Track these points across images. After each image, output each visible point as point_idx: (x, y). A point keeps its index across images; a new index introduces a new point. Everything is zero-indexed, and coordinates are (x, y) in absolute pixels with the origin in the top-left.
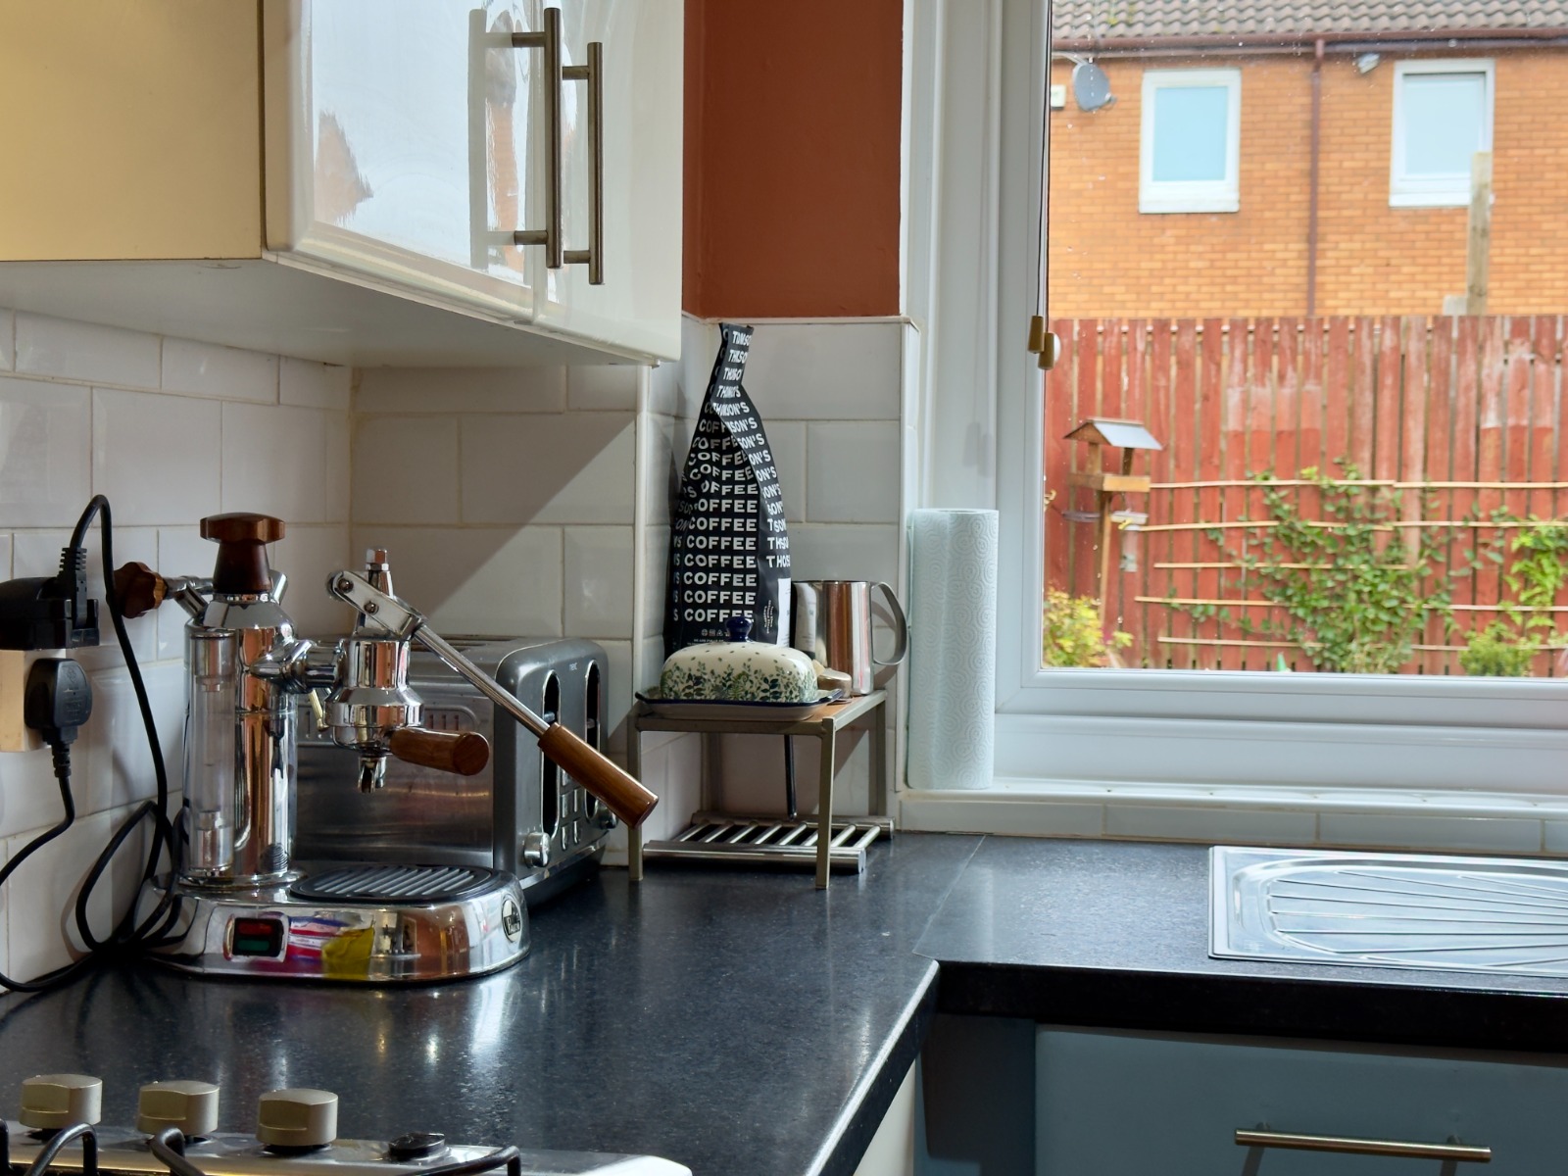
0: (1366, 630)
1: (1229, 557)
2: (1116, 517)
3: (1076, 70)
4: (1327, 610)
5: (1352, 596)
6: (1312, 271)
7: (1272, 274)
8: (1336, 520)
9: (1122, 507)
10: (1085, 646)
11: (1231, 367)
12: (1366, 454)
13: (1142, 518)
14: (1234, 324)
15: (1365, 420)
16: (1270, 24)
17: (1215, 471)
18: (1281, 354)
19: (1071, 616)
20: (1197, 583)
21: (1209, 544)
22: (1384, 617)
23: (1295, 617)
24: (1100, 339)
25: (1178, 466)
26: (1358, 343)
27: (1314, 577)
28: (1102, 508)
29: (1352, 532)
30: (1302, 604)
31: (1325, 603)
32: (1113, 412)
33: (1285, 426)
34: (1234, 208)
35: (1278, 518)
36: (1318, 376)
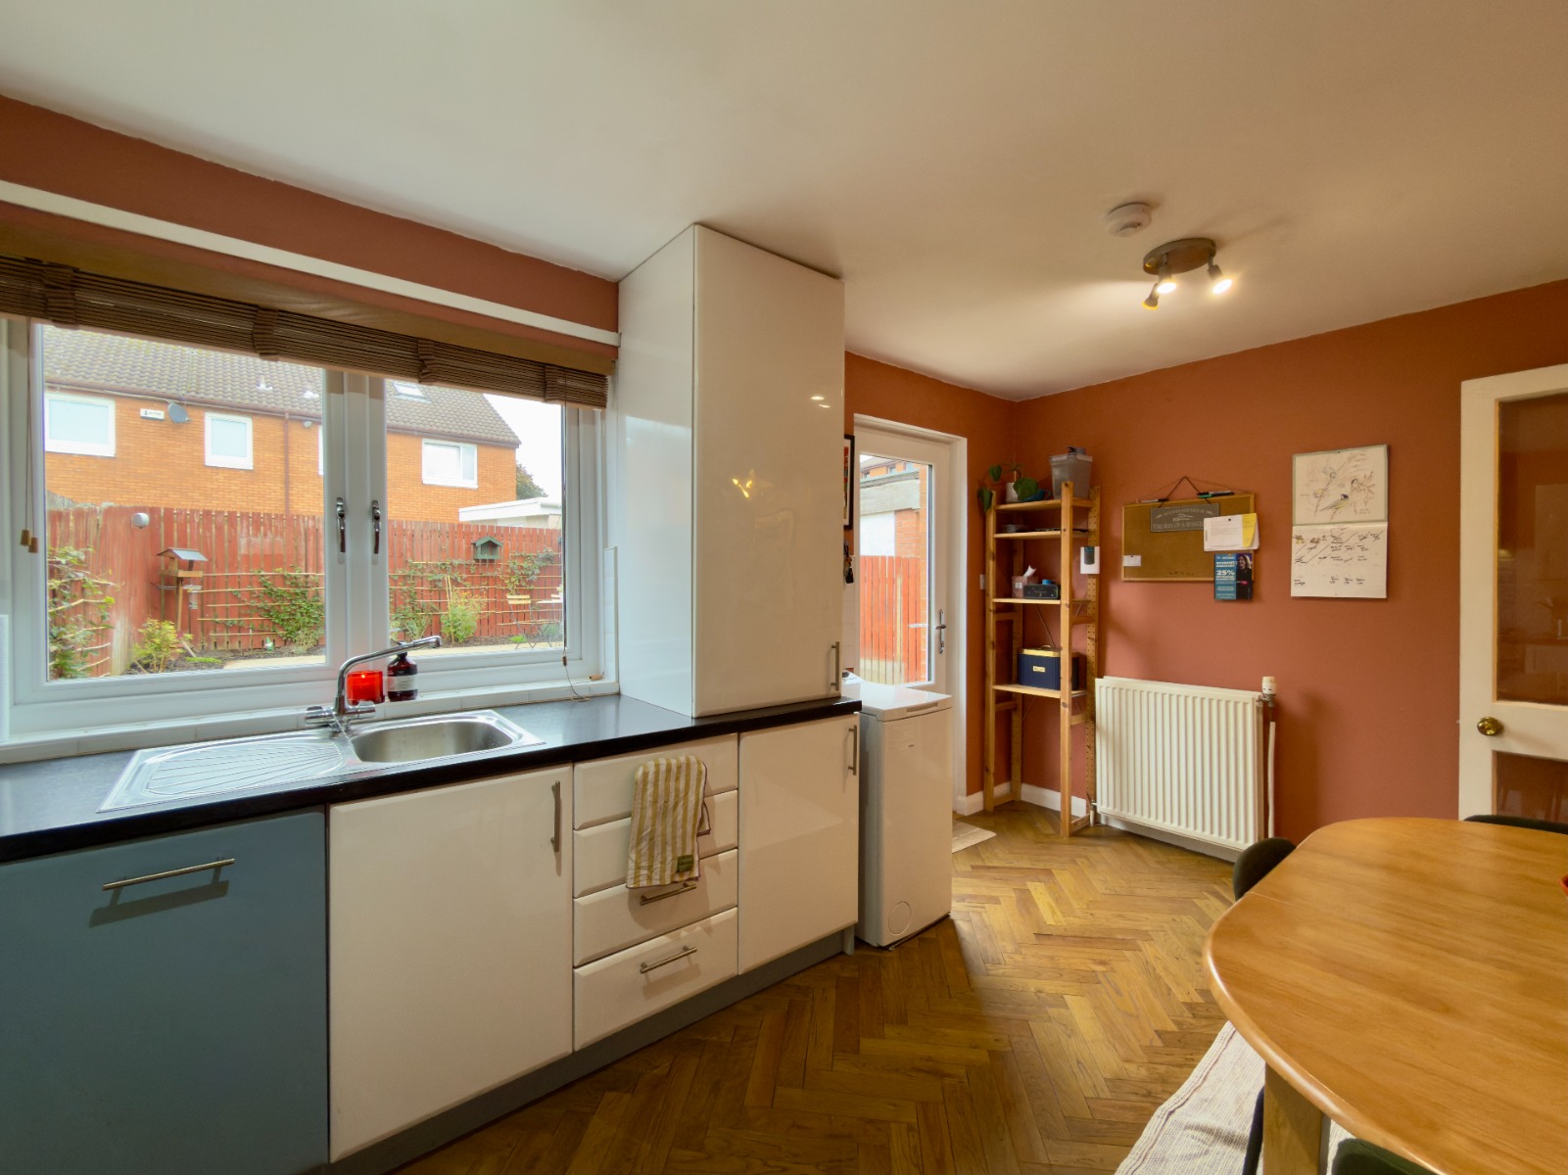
0: (304, 626)
1: (243, 602)
2: (185, 588)
3: (170, 406)
4: (288, 620)
5: (299, 614)
6: (287, 495)
7: (270, 494)
8: (291, 587)
9: (188, 583)
10: (167, 641)
11: (242, 529)
12: (303, 563)
13: (199, 587)
14: (242, 514)
15: (303, 552)
16: (265, 403)
17: (236, 569)
18: (265, 526)
19: (160, 629)
20: (227, 612)
21: (234, 597)
22: (312, 621)
23: (274, 623)
24: (175, 516)
25: (217, 567)
26: (298, 524)
27: (282, 608)
28: (178, 583)
29: (298, 591)
30: (277, 618)
31: (287, 617)
32: (183, 546)
33: (268, 552)
34: (252, 468)
35: (265, 587)
36: (282, 535)
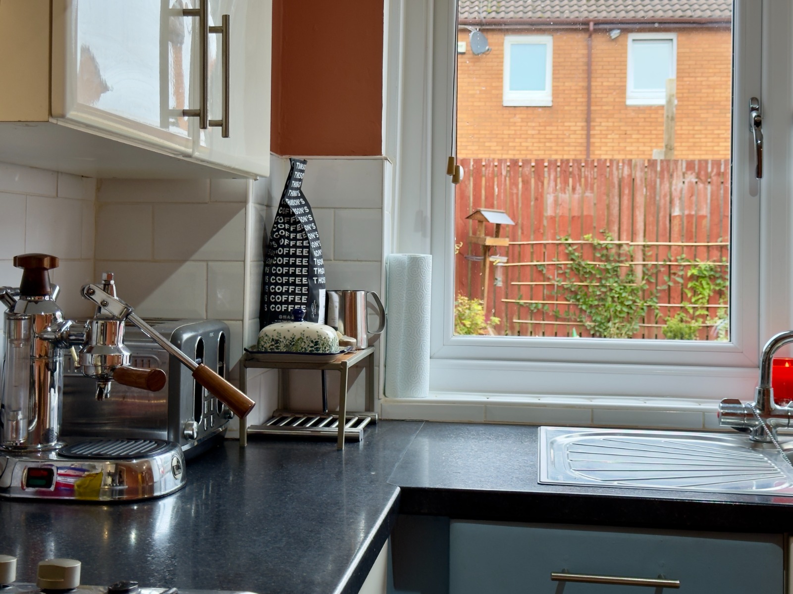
0: (616, 316)
1: (549, 279)
2: (492, 259)
3: (471, 34)
4: (597, 306)
5: (610, 299)
6: (588, 136)
7: (569, 138)
8: (601, 261)
9: (495, 254)
10: (477, 324)
11: (549, 183)
12: (616, 228)
13: (505, 259)
14: (550, 162)
15: (615, 211)
16: (567, 14)
17: (541, 236)
18: (574, 177)
19: (469, 309)
20: (533, 292)
21: (539, 272)
22: (625, 310)
23: (581, 310)
24: (484, 169)
25: (522, 233)
26: (611, 173)
27: (591, 290)
28: (485, 254)
29: (609, 267)
30: (584, 303)
31: (596, 303)
32: (490, 206)
33: (576, 214)
34: (550, 104)
35: (572, 260)
36: (592, 189)
